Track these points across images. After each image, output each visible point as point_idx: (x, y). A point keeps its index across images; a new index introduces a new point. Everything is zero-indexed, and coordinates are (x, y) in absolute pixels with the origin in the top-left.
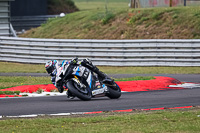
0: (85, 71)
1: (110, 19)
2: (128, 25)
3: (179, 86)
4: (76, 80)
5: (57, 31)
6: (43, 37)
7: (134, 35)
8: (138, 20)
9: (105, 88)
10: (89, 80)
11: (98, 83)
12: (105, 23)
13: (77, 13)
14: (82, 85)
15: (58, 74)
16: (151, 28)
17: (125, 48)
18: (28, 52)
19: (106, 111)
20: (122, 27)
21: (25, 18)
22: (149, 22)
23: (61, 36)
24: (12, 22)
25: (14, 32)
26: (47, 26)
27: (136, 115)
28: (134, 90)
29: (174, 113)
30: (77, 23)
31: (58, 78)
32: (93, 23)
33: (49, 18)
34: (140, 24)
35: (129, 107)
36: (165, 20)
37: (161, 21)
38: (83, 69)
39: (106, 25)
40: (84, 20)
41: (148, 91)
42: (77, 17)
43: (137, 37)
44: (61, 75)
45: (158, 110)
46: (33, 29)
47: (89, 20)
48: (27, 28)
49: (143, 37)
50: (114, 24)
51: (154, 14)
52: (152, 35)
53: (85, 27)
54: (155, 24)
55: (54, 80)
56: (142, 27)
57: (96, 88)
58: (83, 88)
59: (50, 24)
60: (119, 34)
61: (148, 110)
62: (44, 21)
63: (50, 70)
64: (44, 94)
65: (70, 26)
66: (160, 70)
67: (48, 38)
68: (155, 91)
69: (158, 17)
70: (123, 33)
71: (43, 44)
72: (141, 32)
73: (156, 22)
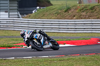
1: (68, 9)
2: (77, 12)
4: (35, 41)
5: (42, 16)
6: (35, 18)
7: (80, 17)
8: (82, 10)
9: (51, 45)
11: (47, 42)
12: (65, 12)
13: (51, 6)
14: (38, 43)
15: (26, 38)
16: (88, 14)
18: (27, 26)
19: (66, 55)
20: (74, 14)
21: (26, 9)
22: (88, 11)
23: (44, 18)
24: (19, 11)
25: (20, 16)
26: (37, 13)
28: (80, 44)
30: (51, 11)
31: (26, 40)
32: (60, 11)
34: (83, 12)
35: (78, 53)
36: (96, 10)
37: (93, 10)
38: (39, 35)
39: (66, 12)
40: (55, 10)
41: (87, 45)
42: (51, 9)
43: (82, 19)
45: (92, 55)
46: (30, 14)
47: (57, 10)
48: (27, 14)
49: (85, 18)
50: (70, 12)
51: (90, 7)
52: (89, 17)
53: (56, 13)
55: (24, 41)
56: (84, 14)
57: (46, 45)
58: (39, 45)
60: (72, 17)
61: (87, 55)
63: (23, 35)
65: (48, 13)
66: (93, 35)
68: (91, 45)
69: (92, 8)
70: (74, 16)
71: (34, 22)
72: (84, 16)
73: (91, 11)
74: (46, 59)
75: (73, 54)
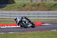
0: (26, 20)
1: (25, 5)
2: (30, 7)
3: (44, 24)
5: (9, 9)
7: (31, 10)
8: (33, 6)
10: (27, 23)
11: (29, 23)
12: (23, 7)
16: (36, 8)
17: (29, 14)
19: (24, 32)
20: (28, 8)
23: (11, 10)
26: (7, 8)
27: (32, 33)
29: (43, 32)
30: (15, 7)
32: (20, 6)
33: (7, 5)
34: (33, 7)
36: (40, 6)
37: (39, 6)
38: (25, 19)
40: (17, 6)
42: (15, 5)
43: (32, 11)
44: (19, 21)
45: (38, 32)
47: (19, 6)
48: (1, 8)
49: (34, 11)
50: (26, 7)
52: (37, 10)
53: (17, 8)
54: (37, 7)
55: (17, 23)
56: (34, 8)
59: (8, 7)
60: (27, 10)
61: (35, 31)
62: (6, 6)
64: (6, 27)
65: (13, 7)
66: (39, 20)
67: (7, 11)
69: (38, 5)
70: (28, 9)
71: (5, 13)
72: (33, 9)
73: (38, 6)
74: (12, 34)
75: (27, 31)
